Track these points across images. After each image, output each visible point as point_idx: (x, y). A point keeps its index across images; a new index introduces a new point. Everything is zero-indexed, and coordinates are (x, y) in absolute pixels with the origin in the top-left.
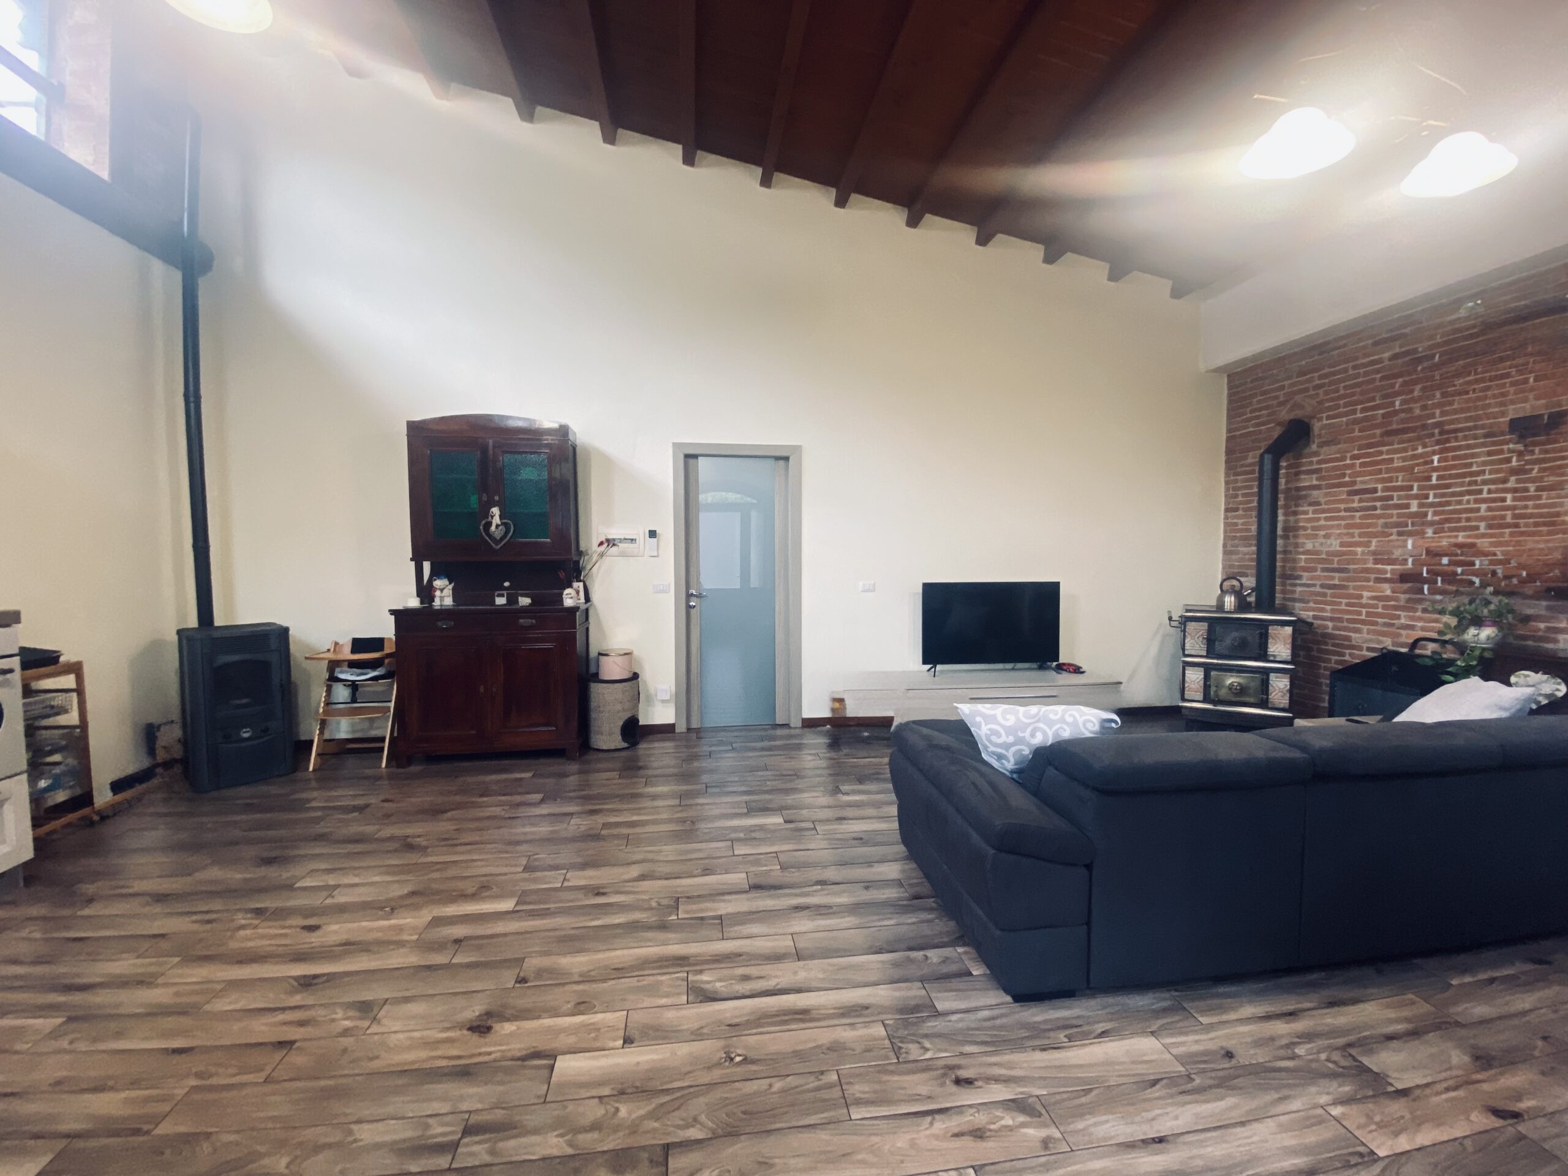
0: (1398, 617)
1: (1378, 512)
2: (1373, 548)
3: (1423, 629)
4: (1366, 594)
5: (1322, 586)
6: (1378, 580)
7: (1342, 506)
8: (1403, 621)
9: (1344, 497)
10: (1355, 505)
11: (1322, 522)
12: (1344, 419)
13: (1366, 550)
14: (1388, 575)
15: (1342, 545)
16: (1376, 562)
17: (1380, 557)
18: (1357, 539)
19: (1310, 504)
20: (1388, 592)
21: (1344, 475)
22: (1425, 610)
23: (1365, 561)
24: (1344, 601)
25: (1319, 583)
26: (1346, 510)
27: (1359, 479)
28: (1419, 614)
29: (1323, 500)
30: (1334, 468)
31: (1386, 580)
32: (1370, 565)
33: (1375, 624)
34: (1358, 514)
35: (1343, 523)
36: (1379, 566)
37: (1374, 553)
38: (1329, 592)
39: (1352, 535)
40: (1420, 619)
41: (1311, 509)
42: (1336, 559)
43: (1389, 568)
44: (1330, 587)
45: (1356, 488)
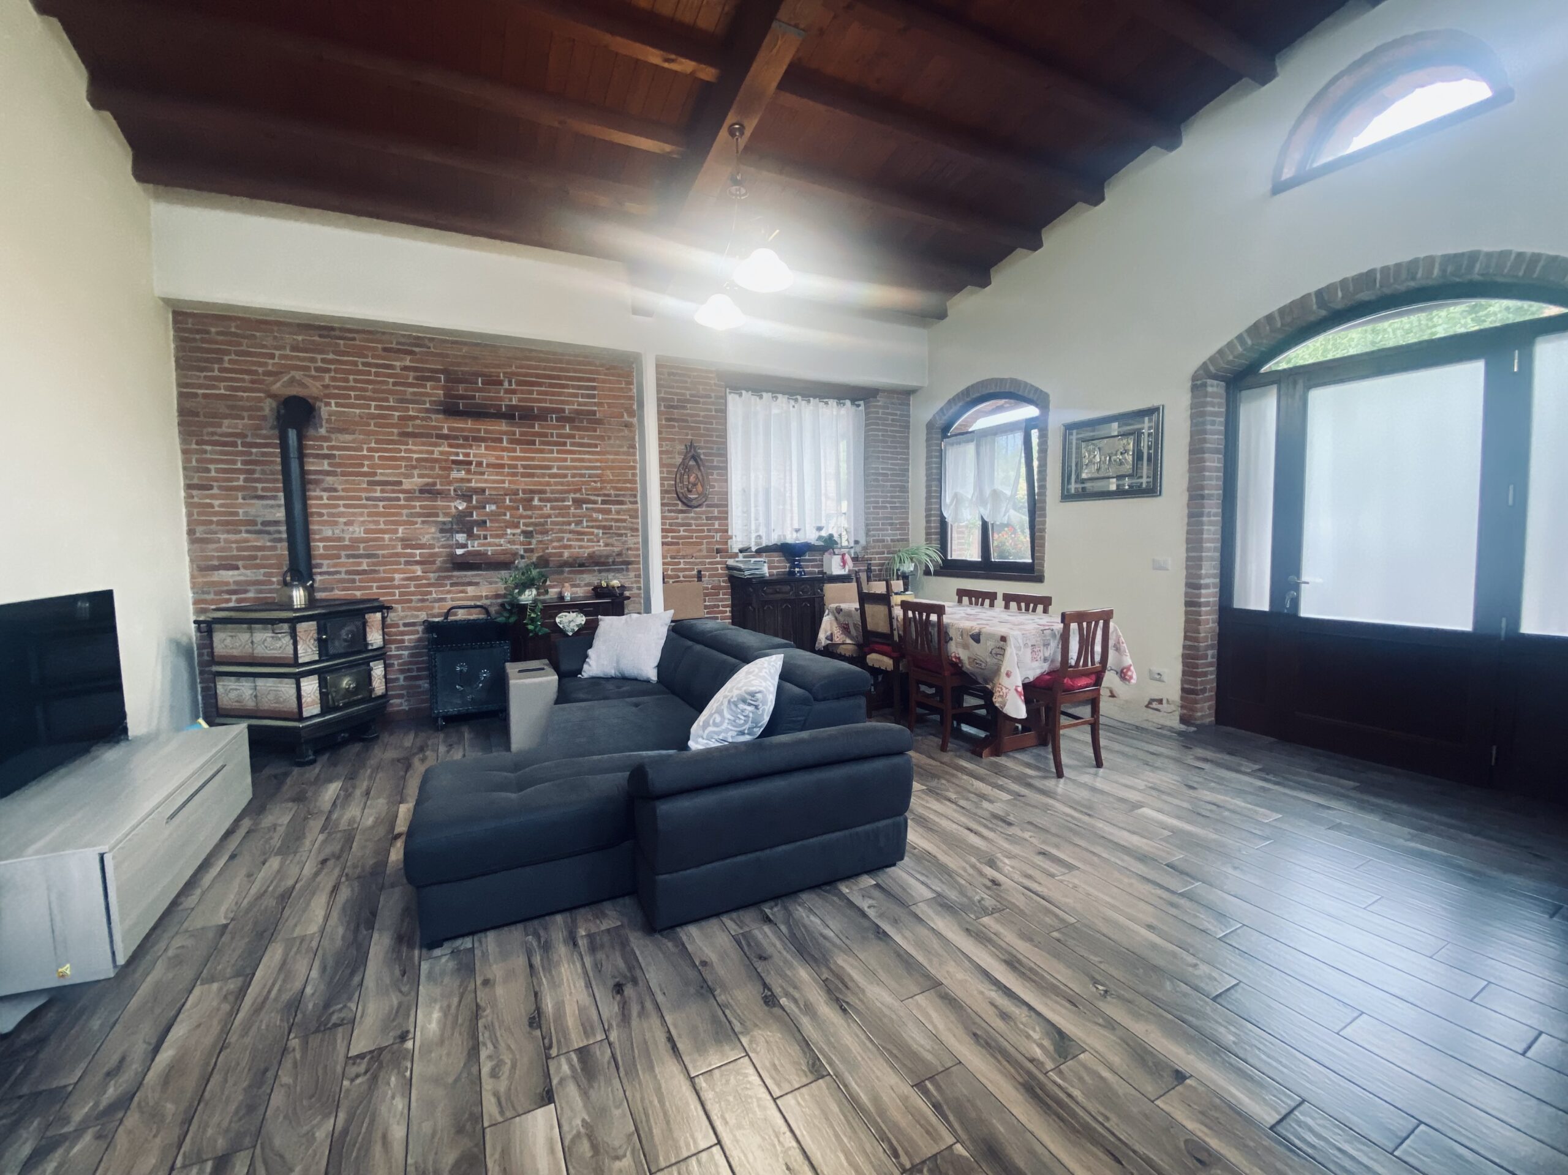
0: (430, 593)
1: (402, 502)
2: (400, 535)
3: (453, 600)
4: (397, 576)
5: (348, 572)
6: (407, 563)
7: (364, 495)
8: (434, 595)
9: (365, 486)
10: (378, 494)
11: (342, 509)
12: (358, 411)
13: (394, 537)
14: (418, 558)
15: (367, 531)
16: (405, 547)
17: (406, 542)
18: (382, 526)
19: (325, 490)
20: (419, 573)
21: (362, 465)
22: (452, 585)
23: (394, 547)
24: (375, 585)
25: (343, 569)
26: (368, 499)
27: (379, 471)
28: (448, 587)
29: (340, 487)
30: (351, 457)
31: (417, 563)
32: (399, 550)
33: (411, 601)
34: (381, 504)
35: (366, 511)
36: (409, 551)
37: (402, 540)
38: (357, 577)
39: (377, 523)
40: (449, 592)
41: (325, 495)
42: (362, 546)
43: (418, 552)
44: (358, 573)
45: (377, 478)
